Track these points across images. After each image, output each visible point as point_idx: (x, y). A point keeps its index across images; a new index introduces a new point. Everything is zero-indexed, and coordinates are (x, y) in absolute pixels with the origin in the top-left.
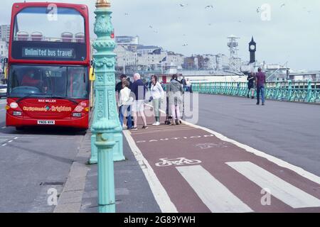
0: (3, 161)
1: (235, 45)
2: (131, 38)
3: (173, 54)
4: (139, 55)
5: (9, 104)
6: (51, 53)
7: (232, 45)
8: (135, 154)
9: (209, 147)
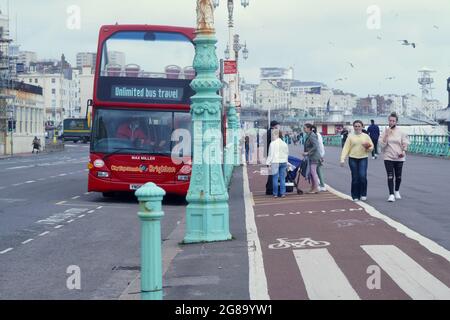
0: (74, 238)
1: (429, 81)
2: (283, 71)
3: (342, 93)
4: (293, 94)
5: (92, 162)
6: (150, 94)
7: (425, 81)
8: (249, 231)
9: (350, 224)
